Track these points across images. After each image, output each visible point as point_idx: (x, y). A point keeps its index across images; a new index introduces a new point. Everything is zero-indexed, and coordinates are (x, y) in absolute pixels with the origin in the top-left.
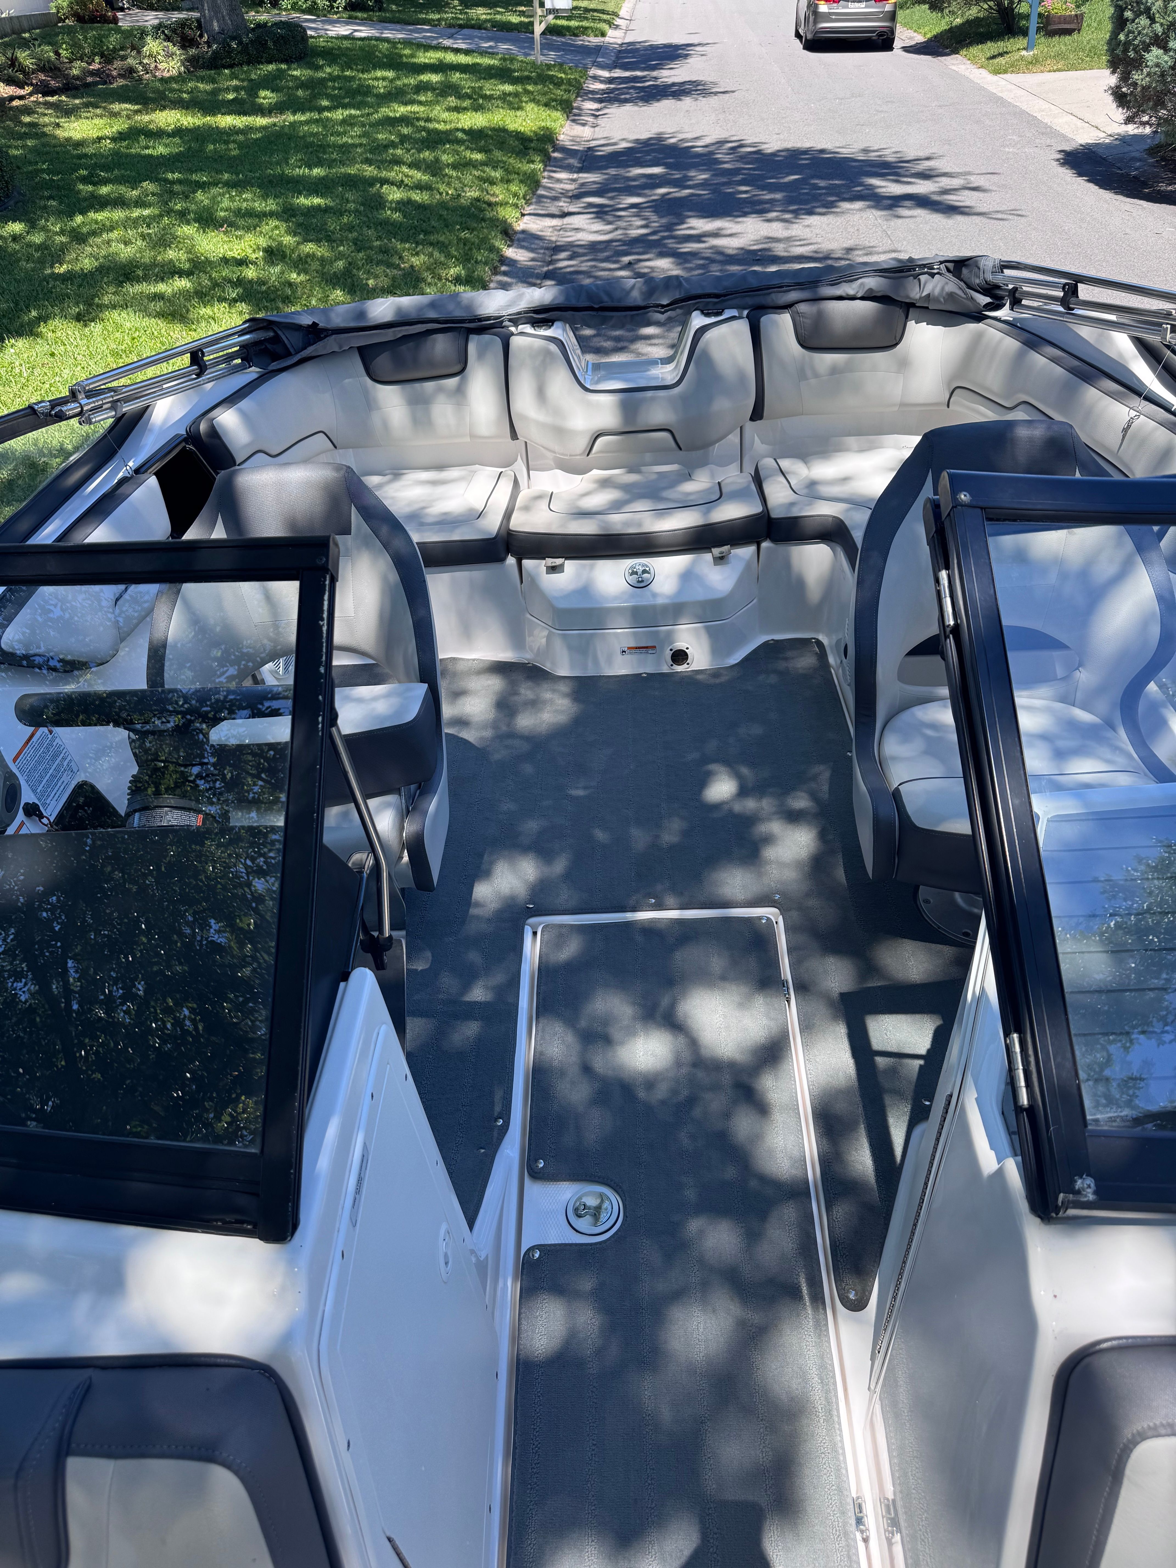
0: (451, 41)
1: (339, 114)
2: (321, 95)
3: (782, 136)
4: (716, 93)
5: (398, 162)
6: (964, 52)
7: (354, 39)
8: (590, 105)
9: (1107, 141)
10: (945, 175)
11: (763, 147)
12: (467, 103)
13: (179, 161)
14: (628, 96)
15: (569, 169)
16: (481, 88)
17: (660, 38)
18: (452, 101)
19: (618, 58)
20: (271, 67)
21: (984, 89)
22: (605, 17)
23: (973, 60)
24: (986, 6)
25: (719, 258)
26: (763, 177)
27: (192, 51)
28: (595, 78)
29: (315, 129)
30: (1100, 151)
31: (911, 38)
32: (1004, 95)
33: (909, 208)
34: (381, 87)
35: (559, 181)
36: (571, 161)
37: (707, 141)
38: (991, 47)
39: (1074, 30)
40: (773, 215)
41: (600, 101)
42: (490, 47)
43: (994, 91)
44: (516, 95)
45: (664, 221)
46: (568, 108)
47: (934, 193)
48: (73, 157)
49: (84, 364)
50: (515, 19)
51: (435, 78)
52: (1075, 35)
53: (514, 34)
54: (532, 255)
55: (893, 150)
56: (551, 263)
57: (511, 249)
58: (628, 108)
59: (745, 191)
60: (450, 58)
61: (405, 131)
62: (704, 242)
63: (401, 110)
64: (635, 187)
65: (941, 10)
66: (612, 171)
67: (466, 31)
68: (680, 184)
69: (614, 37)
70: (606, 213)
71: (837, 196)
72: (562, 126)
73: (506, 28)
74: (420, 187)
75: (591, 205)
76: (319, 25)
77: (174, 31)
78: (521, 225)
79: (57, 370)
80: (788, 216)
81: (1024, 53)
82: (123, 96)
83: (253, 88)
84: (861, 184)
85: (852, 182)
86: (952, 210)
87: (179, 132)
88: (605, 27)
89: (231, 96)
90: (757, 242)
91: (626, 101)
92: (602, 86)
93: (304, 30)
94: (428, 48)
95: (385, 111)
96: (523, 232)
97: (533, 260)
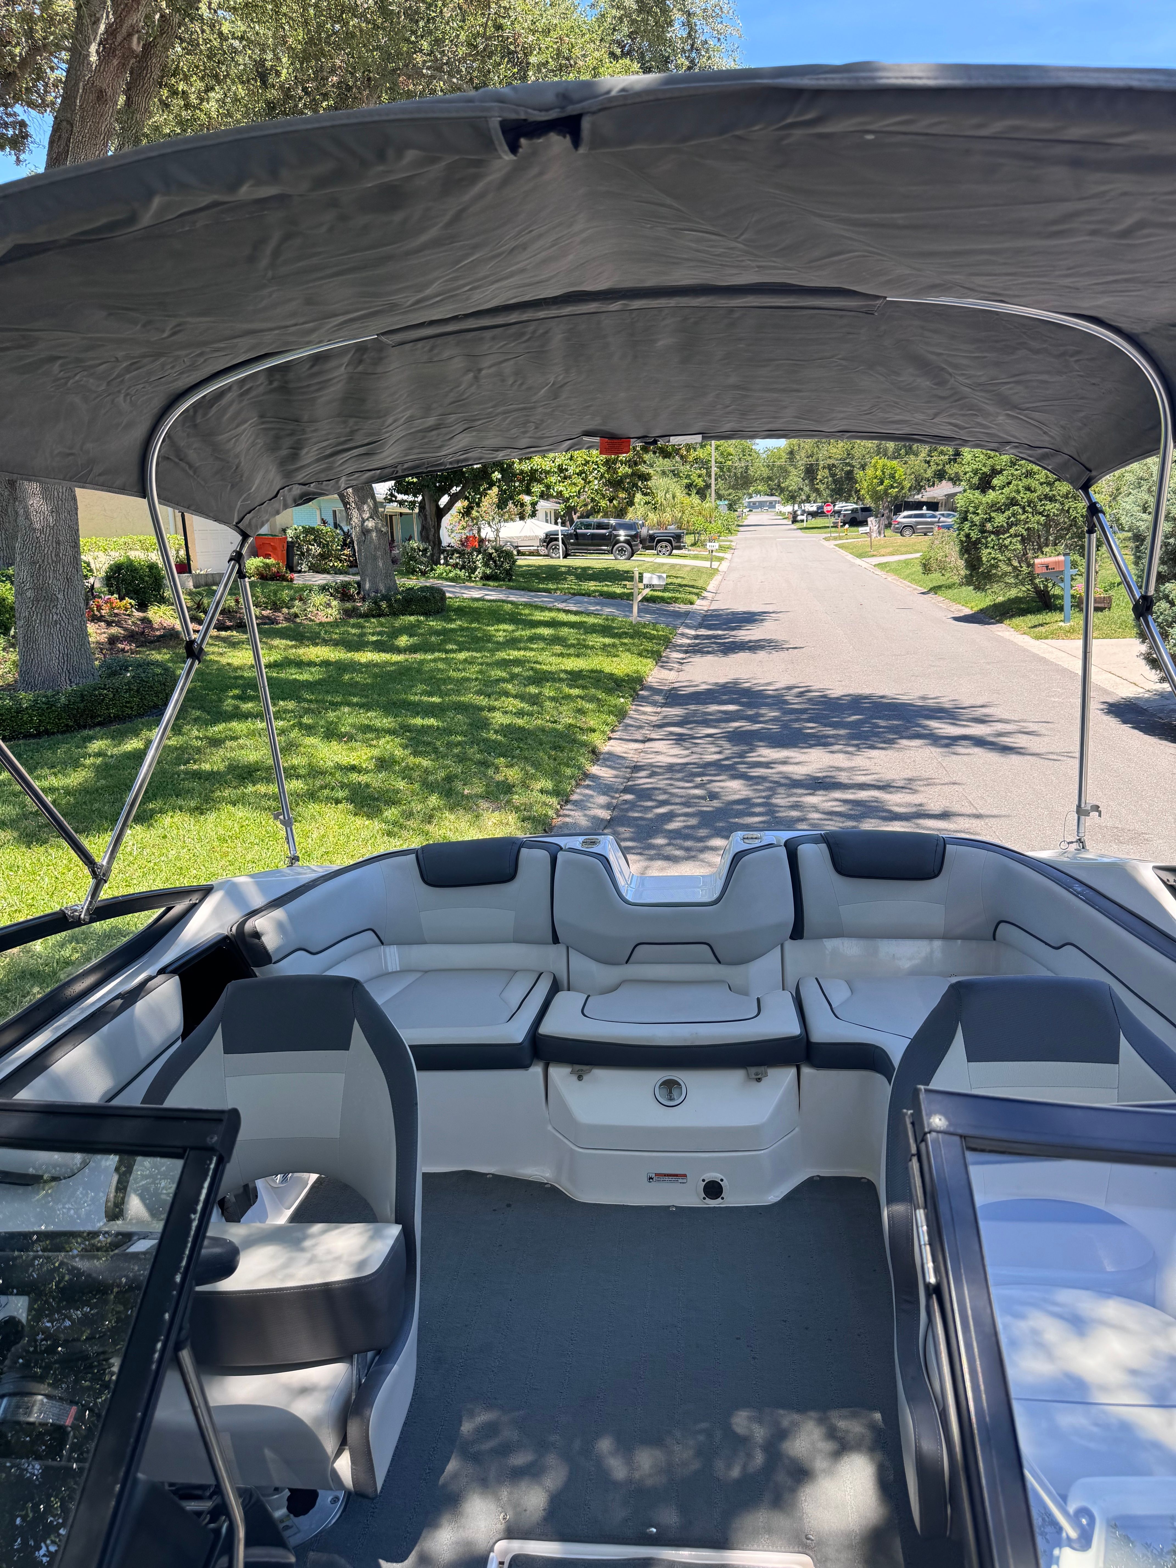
0: (564, 604)
1: (462, 656)
2: (450, 641)
3: (843, 683)
4: (788, 649)
5: (507, 694)
6: (1007, 622)
7: (483, 600)
8: (676, 655)
9: (1146, 695)
10: (999, 721)
11: (828, 692)
12: (572, 651)
13: (320, 684)
14: (710, 649)
15: (654, 704)
16: (584, 640)
17: (741, 607)
18: (558, 649)
19: (703, 620)
20: (412, 618)
21: (1028, 651)
22: (695, 590)
23: (1016, 628)
24: (1024, 589)
25: (783, 781)
26: (827, 717)
27: (348, 605)
28: (683, 635)
29: (441, 666)
30: (1141, 704)
31: (959, 610)
32: (1047, 656)
33: (967, 747)
34: (500, 637)
35: (645, 713)
36: (657, 698)
37: (778, 686)
38: (1031, 619)
39: (1105, 608)
40: (836, 747)
41: (686, 652)
42: (597, 610)
43: (1038, 652)
44: (614, 645)
45: (736, 749)
46: (657, 657)
47: (989, 735)
48: (230, 678)
49: (191, 846)
50: (618, 590)
51: (546, 631)
52: (1106, 612)
53: (618, 601)
54: (614, 772)
55: (951, 698)
56: (629, 780)
57: (596, 767)
58: (709, 658)
59: (811, 727)
60: (563, 617)
61: (517, 670)
62: (772, 768)
63: (514, 654)
64: (711, 720)
65: (985, 590)
66: (692, 707)
67: (577, 597)
68: (753, 719)
69: (701, 605)
70: (684, 740)
71: (896, 733)
72: (651, 670)
73: (612, 596)
74: (520, 713)
75: (671, 733)
76: (457, 590)
77: (336, 590)
78: (606, 747)
79: (164, 851)
80: (850, 749)
81: (1062, 624)
82: (282, 634)
83: (396, 633)
84: (919, 725)
85: (909, 722)
86: (1006, 749)
87: (326, 663)
88: (694, 598)
89: (375, 638)
90: (821, 770)
91: (709, 653)
92: (688, 641)
93: (444, 593)
94: (543, 609)
95: (502, 655)
96: (609, 753)
97: (616, 777)
